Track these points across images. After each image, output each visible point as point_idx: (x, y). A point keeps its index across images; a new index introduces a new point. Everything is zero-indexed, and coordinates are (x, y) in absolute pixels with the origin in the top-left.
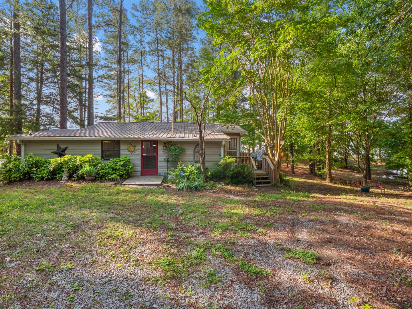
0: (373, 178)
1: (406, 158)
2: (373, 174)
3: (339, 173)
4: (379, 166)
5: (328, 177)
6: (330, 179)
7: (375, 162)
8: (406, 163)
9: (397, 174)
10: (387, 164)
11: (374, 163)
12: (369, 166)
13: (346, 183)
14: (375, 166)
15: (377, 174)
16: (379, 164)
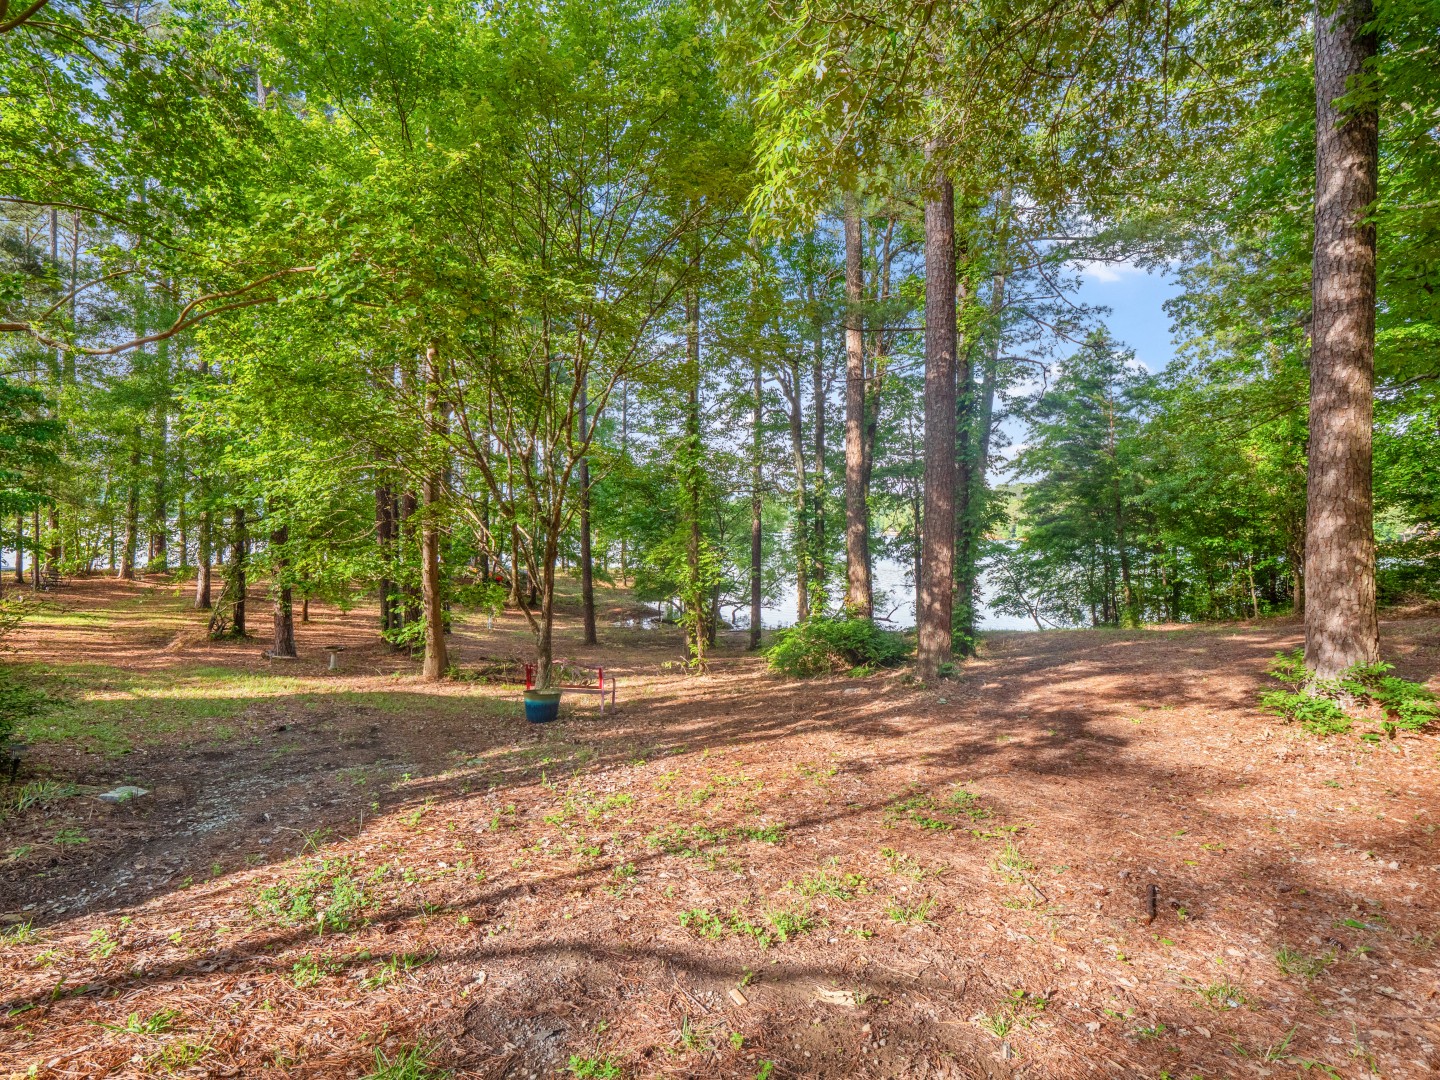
0: (602, 630)
1: (679, 563)
2: (603, 618)
3: (506, 627)
4: (620, 593)
5: (428, 653)
6: (436, 663)
7: (609, 580)
8: (681, 578)
9: (659, 613)
10: (638, 583)
11: (607, 585)
12: (589, 593)
13: (500, 672)
14: (609, 593)
15: (614, 617)
16: (620, 585)
